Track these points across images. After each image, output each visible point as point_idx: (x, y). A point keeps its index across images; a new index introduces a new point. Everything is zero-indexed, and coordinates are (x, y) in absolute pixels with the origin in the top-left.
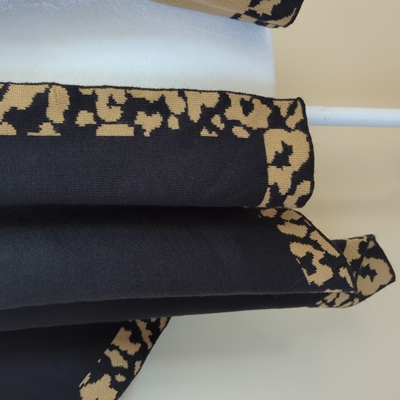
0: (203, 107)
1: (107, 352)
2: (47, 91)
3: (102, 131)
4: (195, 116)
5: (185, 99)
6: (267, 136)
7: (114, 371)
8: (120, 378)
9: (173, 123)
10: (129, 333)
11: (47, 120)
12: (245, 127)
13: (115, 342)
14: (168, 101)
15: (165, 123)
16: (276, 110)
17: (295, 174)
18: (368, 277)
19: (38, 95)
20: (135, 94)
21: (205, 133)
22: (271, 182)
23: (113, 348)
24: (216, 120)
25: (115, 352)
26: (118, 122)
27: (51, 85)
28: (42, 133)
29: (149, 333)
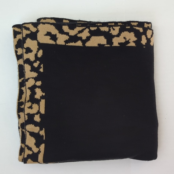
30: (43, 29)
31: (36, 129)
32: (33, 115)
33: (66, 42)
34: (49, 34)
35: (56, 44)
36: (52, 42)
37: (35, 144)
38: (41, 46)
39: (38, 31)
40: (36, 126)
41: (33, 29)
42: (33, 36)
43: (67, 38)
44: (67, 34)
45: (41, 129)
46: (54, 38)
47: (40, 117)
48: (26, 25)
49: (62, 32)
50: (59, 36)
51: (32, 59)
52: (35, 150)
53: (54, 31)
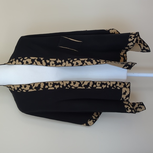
0: (113, 84)
1: (92, 116)
2: (90, 82)
3: (97, 88)
4: (111, 86)
5: (110, 83)
6: (123, 89)
7: (93, 119)
8: (94, 121)
9: (108, 87)
10: (96, 113)
11: (89, 86)
12: (119, 87)
13: (94, 114)
14: (107, 83)
15: (106, 86)
16: (125, 84)
17: (126, 96)
18: (140, 109)
19: (88, 83)
20: (102, 82)
21: (113, 88)
22: (122, 97)
23: (93, 115)
24: (115, 86)
25: (94, 116)
26: (99, 86)
27: (90, 81)
28: (89, 88)
29: (100, 113)
30: (127, 90)
31: (91, 85)
32: (96, 85)
33: (123, 98)
34: (126, 92)
35: (122, 94)
36: (123, 93)
37: (85, 85)
38: (121, 89)
39: (127, 88)
40: (92, 85)
41: (127, 86)
42: (125, 86)
43: (124, 98)
44: (126, 99)
45: (90, 87)
46: (125, 94)
47: (95, 87)
48: (129, 84)
49: (127, 97)
50: (125, 95)
51: (117, 85)
52: (83, 86)
53: (127, 94)
